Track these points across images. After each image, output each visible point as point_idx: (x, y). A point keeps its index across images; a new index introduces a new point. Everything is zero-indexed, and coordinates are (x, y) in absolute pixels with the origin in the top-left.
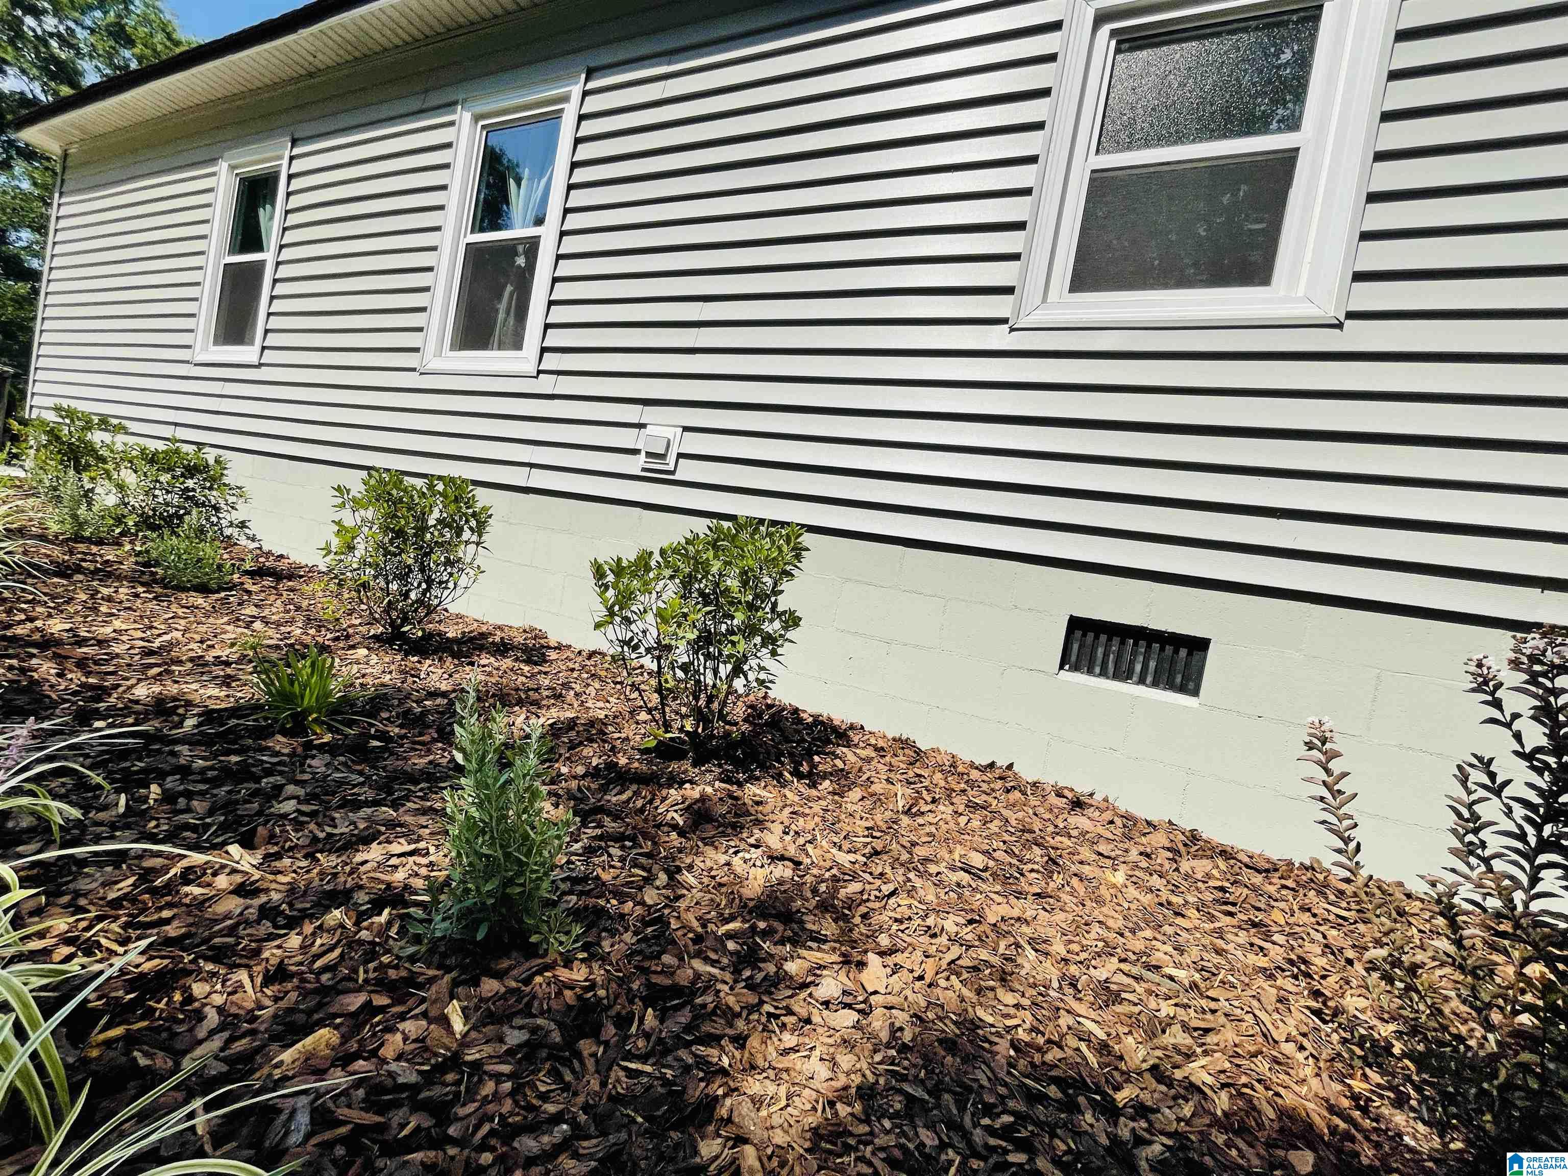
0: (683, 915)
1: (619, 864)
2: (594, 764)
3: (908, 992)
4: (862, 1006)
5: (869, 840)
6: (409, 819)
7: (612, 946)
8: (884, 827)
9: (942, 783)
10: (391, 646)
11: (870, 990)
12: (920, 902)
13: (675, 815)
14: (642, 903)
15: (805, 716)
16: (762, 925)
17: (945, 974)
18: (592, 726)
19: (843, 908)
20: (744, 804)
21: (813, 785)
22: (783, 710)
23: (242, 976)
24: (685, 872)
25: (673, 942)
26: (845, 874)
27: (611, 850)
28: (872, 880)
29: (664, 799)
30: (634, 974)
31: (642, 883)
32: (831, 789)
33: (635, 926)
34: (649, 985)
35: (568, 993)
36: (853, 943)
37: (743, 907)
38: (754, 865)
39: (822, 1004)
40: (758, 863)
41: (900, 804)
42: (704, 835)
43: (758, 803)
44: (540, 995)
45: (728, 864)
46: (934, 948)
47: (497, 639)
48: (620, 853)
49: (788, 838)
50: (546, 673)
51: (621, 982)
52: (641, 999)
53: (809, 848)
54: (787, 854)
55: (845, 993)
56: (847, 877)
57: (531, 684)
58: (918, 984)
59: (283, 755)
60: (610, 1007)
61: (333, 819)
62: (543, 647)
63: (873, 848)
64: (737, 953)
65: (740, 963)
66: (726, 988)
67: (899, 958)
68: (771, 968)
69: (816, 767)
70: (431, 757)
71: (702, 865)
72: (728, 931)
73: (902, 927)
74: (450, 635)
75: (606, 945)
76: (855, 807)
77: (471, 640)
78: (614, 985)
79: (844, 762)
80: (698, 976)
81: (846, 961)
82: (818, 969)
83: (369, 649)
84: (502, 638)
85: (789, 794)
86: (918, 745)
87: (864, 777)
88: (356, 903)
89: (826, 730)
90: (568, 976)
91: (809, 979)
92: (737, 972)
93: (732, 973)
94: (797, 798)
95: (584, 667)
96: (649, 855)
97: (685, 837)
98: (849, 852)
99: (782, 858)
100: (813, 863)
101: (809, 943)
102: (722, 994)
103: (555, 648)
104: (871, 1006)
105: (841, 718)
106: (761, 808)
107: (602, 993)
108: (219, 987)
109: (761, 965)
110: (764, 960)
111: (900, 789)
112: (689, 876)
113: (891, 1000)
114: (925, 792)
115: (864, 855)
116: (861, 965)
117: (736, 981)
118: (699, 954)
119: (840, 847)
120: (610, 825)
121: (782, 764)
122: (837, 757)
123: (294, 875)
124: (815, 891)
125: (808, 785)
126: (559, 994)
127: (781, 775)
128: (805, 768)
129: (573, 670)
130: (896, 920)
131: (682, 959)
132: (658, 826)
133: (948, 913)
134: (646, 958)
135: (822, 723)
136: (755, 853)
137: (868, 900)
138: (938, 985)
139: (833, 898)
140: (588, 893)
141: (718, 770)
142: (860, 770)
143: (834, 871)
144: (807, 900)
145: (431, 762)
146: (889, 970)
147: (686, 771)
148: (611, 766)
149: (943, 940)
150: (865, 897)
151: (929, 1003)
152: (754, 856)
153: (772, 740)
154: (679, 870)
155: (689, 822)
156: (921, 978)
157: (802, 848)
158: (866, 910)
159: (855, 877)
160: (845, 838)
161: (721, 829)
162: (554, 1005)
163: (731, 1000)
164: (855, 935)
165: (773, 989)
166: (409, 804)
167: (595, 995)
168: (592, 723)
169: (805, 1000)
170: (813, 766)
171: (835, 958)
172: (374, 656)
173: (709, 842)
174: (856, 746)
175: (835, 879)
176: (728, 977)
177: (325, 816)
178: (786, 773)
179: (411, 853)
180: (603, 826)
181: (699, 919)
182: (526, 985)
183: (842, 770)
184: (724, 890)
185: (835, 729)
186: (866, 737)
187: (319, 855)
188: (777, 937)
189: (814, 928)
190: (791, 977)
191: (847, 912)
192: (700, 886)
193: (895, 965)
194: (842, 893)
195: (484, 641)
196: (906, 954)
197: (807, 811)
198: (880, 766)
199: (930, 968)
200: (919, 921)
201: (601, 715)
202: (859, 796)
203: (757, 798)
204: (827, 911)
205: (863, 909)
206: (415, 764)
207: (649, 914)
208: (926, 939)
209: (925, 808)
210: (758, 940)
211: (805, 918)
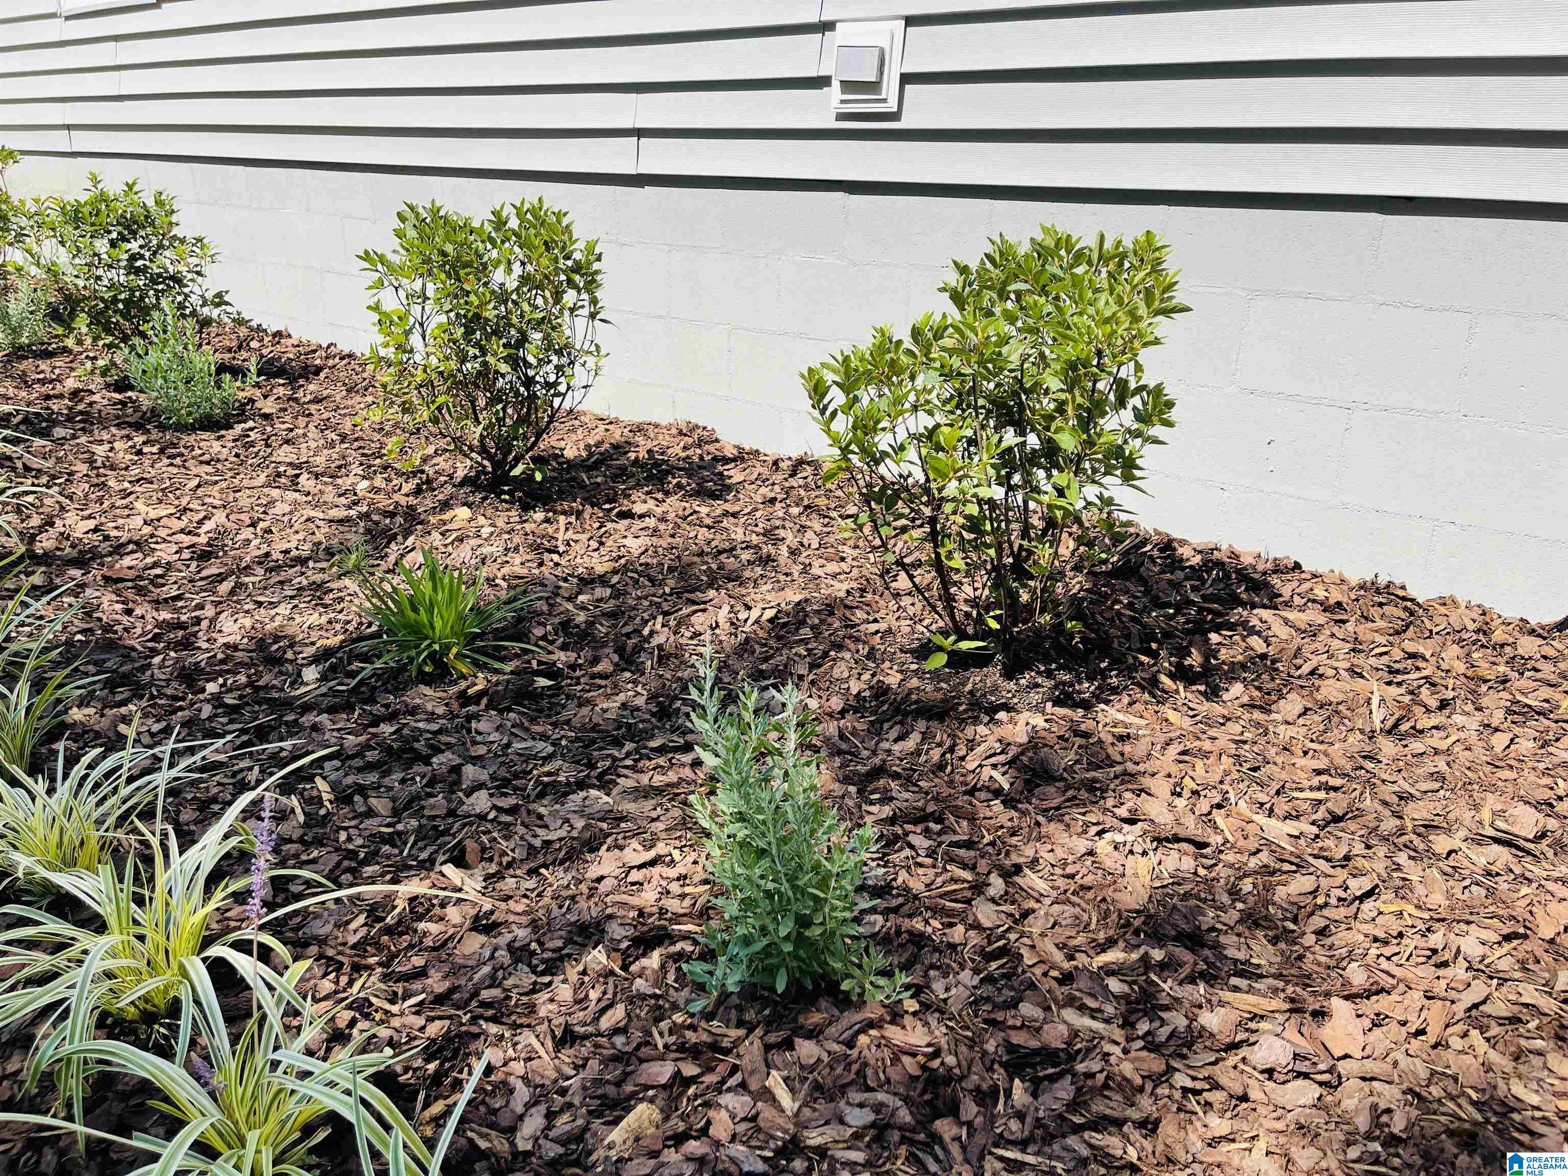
0: (1039, 944)
1: (929, 861)
2: (854, 691)
3: (1400, 1056)
4: (1326, 1077)
5: (1321, 795)
6: (629, 807)
7: (947, 990)
8: (1348, 767)
9: (1460, 667)
10: (498, 496)
11: (1338, 1053)
12: (1418, 907)
13: (996, 774)
14: (976, 926)
15: (1184, 552)
16: (1158, 955)
17: (1460, 1028)
18: (832, 614)
19: (1285, 919)
20: (1100, 741)
21: (1213, 694)
22: (1144, 542)
23: (527, 1038)
24: (1027, 871)
25: (1032, 986)
26: (1283, 861)
27: (912, 839)
28: (1331, 871)
29: (972, 745)
30: (986, 1031)
31: (969, 894)
32: (1245, 699)
33: (973, 961)
34: (1011, 1048)
35: (906, 1060)
36: (1305, 980)
37: (1124, 926)
38: (1131, 852)
39: (1262, 1072)
40: (1138, 849)
41: (1377, 717)
42: (1046, 805)
43: (1122, 738)
44: (872, 1062)
45: (1091, 853)
46: (1443, 983)
47: (643, 454)
48: (927, 843)
49: (1181, 803)
50: (734, 515)
51: (972, 1043)
52: (1001, 1064)
53: (1219, 817)
54: (1182, 833)
55: (1296, 1056)
56: (1286, 867)
57: (719, 541)
58: (1415, 1044)
59: (439, 717)
60: (962, 1078)
61: (540, 817)
62: (715, 459)
63: (1330, 812)
64: (1125, 997)
65: (1132, 1012)
66: (1117, 1050)
67: (1381, 1003)
68: (1177, 1020)
69: (1214, 653)
70: (622, 697)
71: (1049, 857)
72: (1107, 964)
73: (1387, 951)
74: (570, 453)
75: (938, 986)
76: (1292, 731)
77: (604, 459)
78: (963, 1049)
79: (1266, 640)
80: (1075, 1034)
81: (1296, 1008)
82: (1251, 1020)
83: (469, 505)
84: (649, 451)
85: (1172, 716)
86: (1412, 592)
87: (1306, 669)
88: (612, 940)
89: (1227, 576)
90: (902, 1038)
91: (1241, 1036)
92: (1128, 1024)
93: (1122, 1027)
94: (1187, 722)
95: (788, 491)
96: (969, 845)
97: (1015, 808)
98: (1288, 817)
99: (1177, 839)
100: (1226, 841)
101: (1234, 981)
102: (1113, 1059)
103: (734, 460)
104: (1340, 1077)
105: (1256, 550)
106: (1127, 749)
107: (950, 1060)
108: (511, 1052)
109: (1164, 1015)
110: (1167, 1008)
111: (1375, 688)
112: (1033, 876)
113: (1371, 1067)
114: (1425, 692)
115: (1313, 823)
116: (1320, 1015)
117: (1129, 1039)
118: (1070, 1002)
119: (1271, 810)
120: (904, 797)
121: (1154, 655)
122: (1252, 631)
123: (525, 901)
124: (1234, 893)
125: (1204, 694)
126: (896, 1060)
127: (1154, 682)
128: (1195, 659)
129: (773, 501)
130: (1376, 940)
131: (1048, 1009)
132: (972, 792)
133: (1468, 923)
134: (996, 1007)
135: (1220, 564)
136: (1131, 834)
137: (1326, 905)
138: (1448, 1046)
139: (1267, 903)
140: (896, 910)
141: (1049, 683)
142: (1298, 652)
143: (1264, 857)
144: (1222, 908)
145: (624, 706)
146: (1367, 1023)
147: (995, 689)
148: (881, 691)
149: (1459, 971)
150: (1320, 900)
151: (1433, 1073)
152: (1130, 838)
153: (1130, 606)
154: (1018, 869)
155: (1019, 785)
156: (1421, 1032)
157: (1207, 819)
158: (1322, 923)
159: (1300, 866)
160: (1278, 793)
161: (1070, 793)
162: (894, 1074)
163: (1127, 1068)
164: (1308, 965)
165: (1185, 1051)
166: (621, 781)
167: (943, 1063)
168: (830, 607)
169: (1235, 1067)
170: (1210, 653)
171: (1278, 1004)
172: (481, 520)
173: (1055, 814)
174: (1288, 604)
175: (1270, 872)
176: (1118, 1034)
177: (529, 812)
178: (1163, 678)
179: (652, 863)
180: (892, 799)
181: (1060, 947)
182: (851, 1048)
183: (1264, 656)
184: (1090, 895)
185: (1243, 575)
186: (1306, 586)
187: (543, 871)
188: (1185, 971)
189: (1241, 955)
190: (1212, 1035)
191: (1292, 926)
192: (1054, 894)
193: (1378, 1015)
194: (1281, 893)
195: (623, 461)
196: (1394, 997)
197: (1207, 745)
198: (1336, 644)
199: (1436, 1015)
200: (1417, 940)
201: (840, 588)
202: (1299, 709)
203: (1119, 730)
204: (1257, 924)
205: (1317, 922)
206: (605, 711)
207: (990, 943)
208: (1428, 971)
209: (1425, 722)
210: (1155, 978)
211: (1222, 939)
